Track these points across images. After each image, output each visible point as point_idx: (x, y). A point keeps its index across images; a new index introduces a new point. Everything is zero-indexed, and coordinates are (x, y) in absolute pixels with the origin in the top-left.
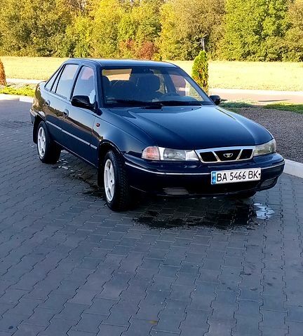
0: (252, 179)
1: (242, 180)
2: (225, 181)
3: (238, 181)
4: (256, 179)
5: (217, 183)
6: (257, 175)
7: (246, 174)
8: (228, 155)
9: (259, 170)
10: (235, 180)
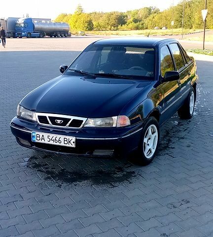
0: (67, 145)
1: (58, 144)
2: (43, 141)
3: (55, 143)
4: (70, 145)
5: (36, 141)
6: (72, 142)
7: (62, 140)
8: (59, 121)
9: (73, 139)
10: (51, 143)
